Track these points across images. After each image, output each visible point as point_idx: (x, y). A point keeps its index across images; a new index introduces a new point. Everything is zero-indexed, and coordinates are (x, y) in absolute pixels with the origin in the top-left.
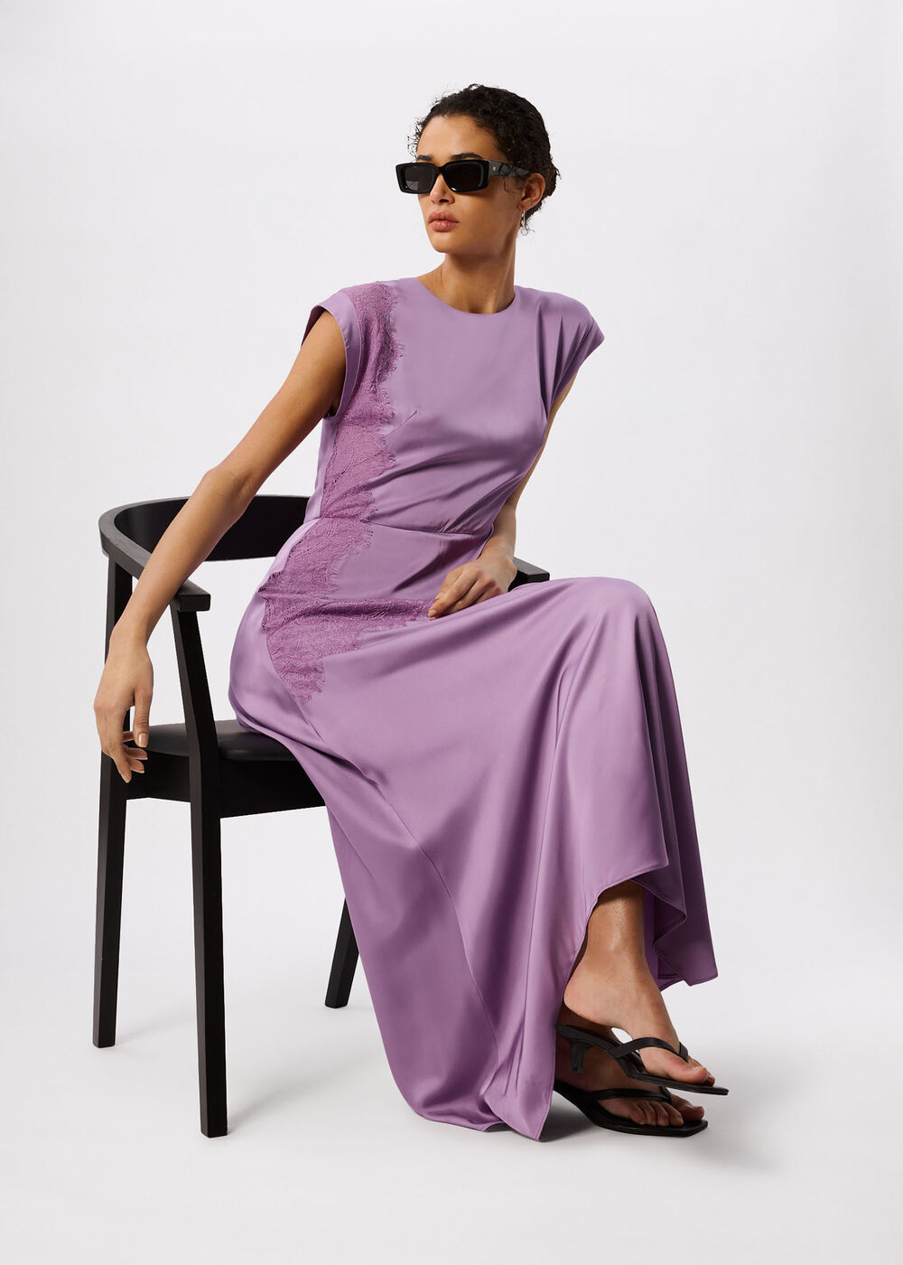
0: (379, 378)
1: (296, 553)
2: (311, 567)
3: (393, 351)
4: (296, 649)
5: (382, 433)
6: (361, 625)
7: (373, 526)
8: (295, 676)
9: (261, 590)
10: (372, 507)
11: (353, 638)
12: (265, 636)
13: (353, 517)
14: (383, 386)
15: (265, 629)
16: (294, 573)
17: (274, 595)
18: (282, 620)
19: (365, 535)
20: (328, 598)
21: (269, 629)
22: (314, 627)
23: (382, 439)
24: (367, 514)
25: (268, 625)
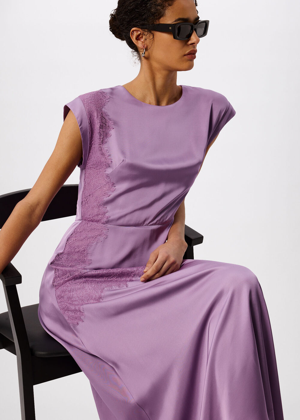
0: (103, 142)
1: (70, 241)
2: (77, 250)
3: (108, 126)
4: (69, 298)
5: (107, 172)
6: (104, 285)
7: (109, 226)
8: (70, 312)
9: (51, 263)
10: (107, 215)
11: (100, 293)
12: (54, 289)
13: (97, 221)
14: (105, 147)
15: (53, 286)
16: (69, 254)
17: (58, 268)
18: (62, 281)
19: (104, 231)
20: (86, 269)
21: (56, 286)
22: (79, 287)
23: (108, 176)
24: (105, 220)
25: (55, 284)
